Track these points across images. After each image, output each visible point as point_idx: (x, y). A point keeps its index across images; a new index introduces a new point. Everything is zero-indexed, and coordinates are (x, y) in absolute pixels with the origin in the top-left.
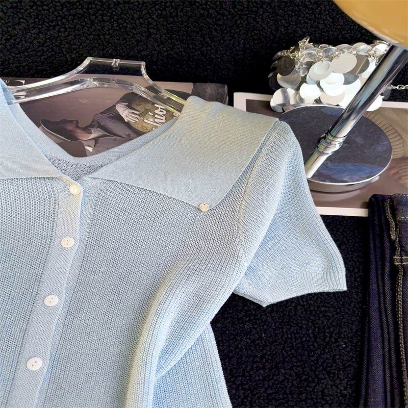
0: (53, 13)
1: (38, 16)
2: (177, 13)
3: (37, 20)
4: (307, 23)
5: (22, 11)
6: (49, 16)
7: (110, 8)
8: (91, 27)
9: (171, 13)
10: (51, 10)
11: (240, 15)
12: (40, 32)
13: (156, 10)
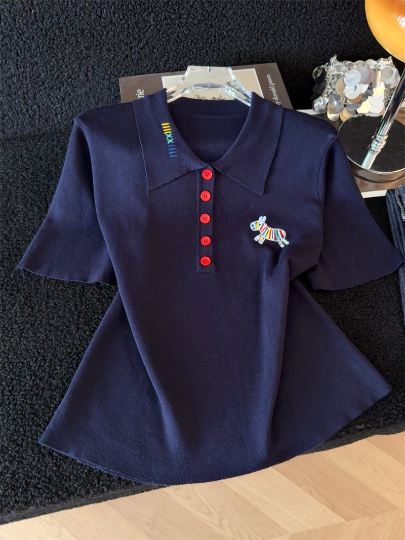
0: (186, 48)
1: (176, 50)
2: (258, 43)
3: (175, 53)
4: (334, 44)
5: (168, 47)
6: (183, 49)
7: (219, 42)
8: (206, 56)
9: (254, 43)
10: (185, 45)
11: (295, 41)
12: (175, 62)
13: (246, 40)
